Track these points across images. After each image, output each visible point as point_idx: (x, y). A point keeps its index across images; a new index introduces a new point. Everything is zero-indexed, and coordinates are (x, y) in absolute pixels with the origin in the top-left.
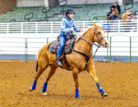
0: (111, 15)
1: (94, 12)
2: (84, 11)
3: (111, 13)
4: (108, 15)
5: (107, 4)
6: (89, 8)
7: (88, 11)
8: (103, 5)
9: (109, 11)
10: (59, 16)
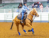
0: (19, 7)
1: (14, 6)
2: (10, 5)
3: (19, 6)
4: (18, 7)
5: (18, 3)
6: (12, 4)
7: (12, 5)
8: (17, 3)
9: (19, 5)
10: (2, 7)
